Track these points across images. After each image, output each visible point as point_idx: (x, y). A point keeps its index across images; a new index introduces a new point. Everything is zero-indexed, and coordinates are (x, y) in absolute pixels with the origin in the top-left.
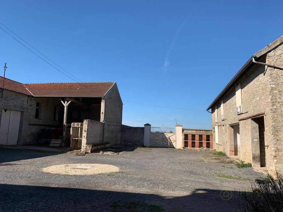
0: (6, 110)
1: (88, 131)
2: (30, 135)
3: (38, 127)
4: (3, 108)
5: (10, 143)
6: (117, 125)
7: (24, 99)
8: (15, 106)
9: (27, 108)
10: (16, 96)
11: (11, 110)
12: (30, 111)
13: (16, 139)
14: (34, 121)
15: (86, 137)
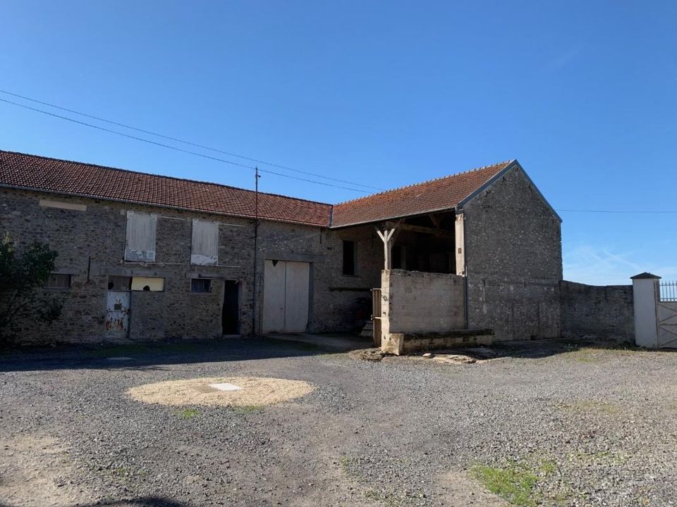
0: (275, 262)
1: (394, 299)
2: (333, 313)
3: (352, 293)
4: (265, 258)
5: (290, 328)
6: (533, 281)
7: (311, 236)
8: (293, 252)
9: (321, 255)
10: (293, 231)
11: (286, 261)
12: (329, 261)
13: (305, 321)
14: (341, 280)
15: (387, 313)
